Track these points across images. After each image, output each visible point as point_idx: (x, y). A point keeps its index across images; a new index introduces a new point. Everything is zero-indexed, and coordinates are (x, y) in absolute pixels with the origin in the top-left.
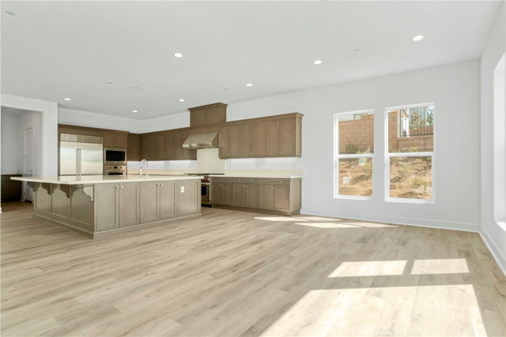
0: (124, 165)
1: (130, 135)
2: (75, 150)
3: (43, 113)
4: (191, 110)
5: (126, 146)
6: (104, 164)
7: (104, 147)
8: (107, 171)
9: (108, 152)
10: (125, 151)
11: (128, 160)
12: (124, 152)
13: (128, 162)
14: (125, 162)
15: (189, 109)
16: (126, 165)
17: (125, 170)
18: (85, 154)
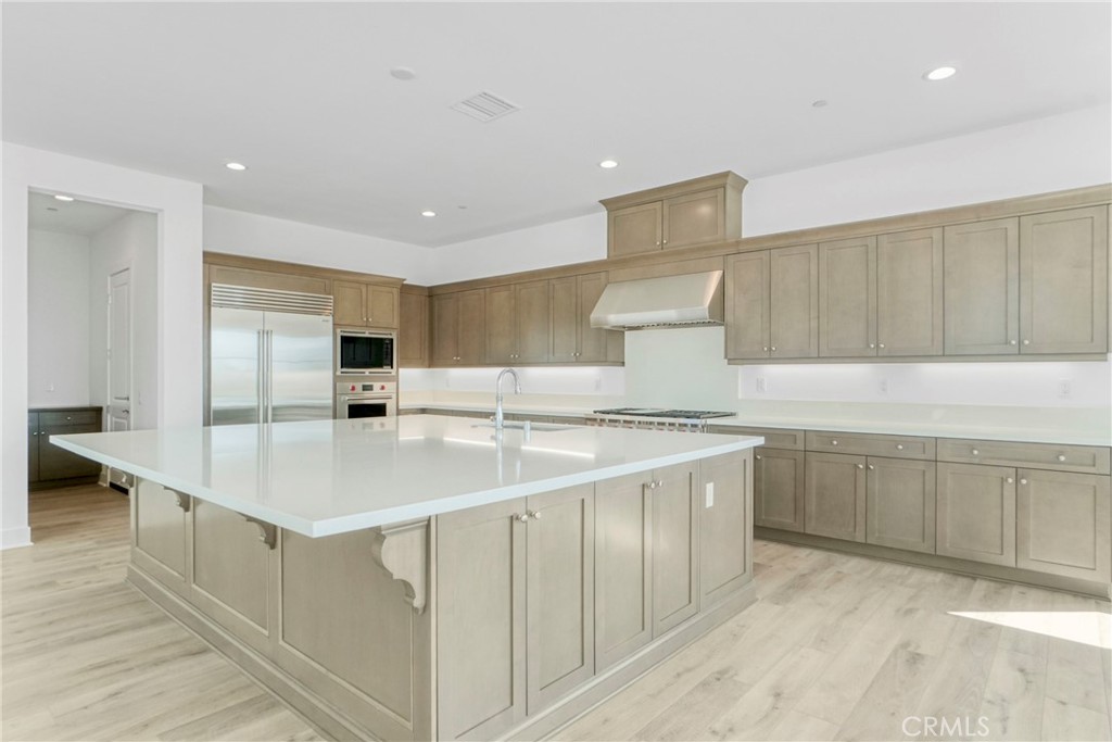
0: (389, 379)
1: (406, 290)
2: (256, 336)
3: (159, 215)
4: (612, 205)
5: (396, 323)
6: (336, 379)
7: (335, 325)
8: (343, 398)
9: (347, 341)
10: (394, 337)
11: (402, 364)
12: (392, 340)
13: (401, 370)
14: (393, 371)
15: (604, 202)
16: (396, 379)
17: (394, 396)
18: (281, 345)
